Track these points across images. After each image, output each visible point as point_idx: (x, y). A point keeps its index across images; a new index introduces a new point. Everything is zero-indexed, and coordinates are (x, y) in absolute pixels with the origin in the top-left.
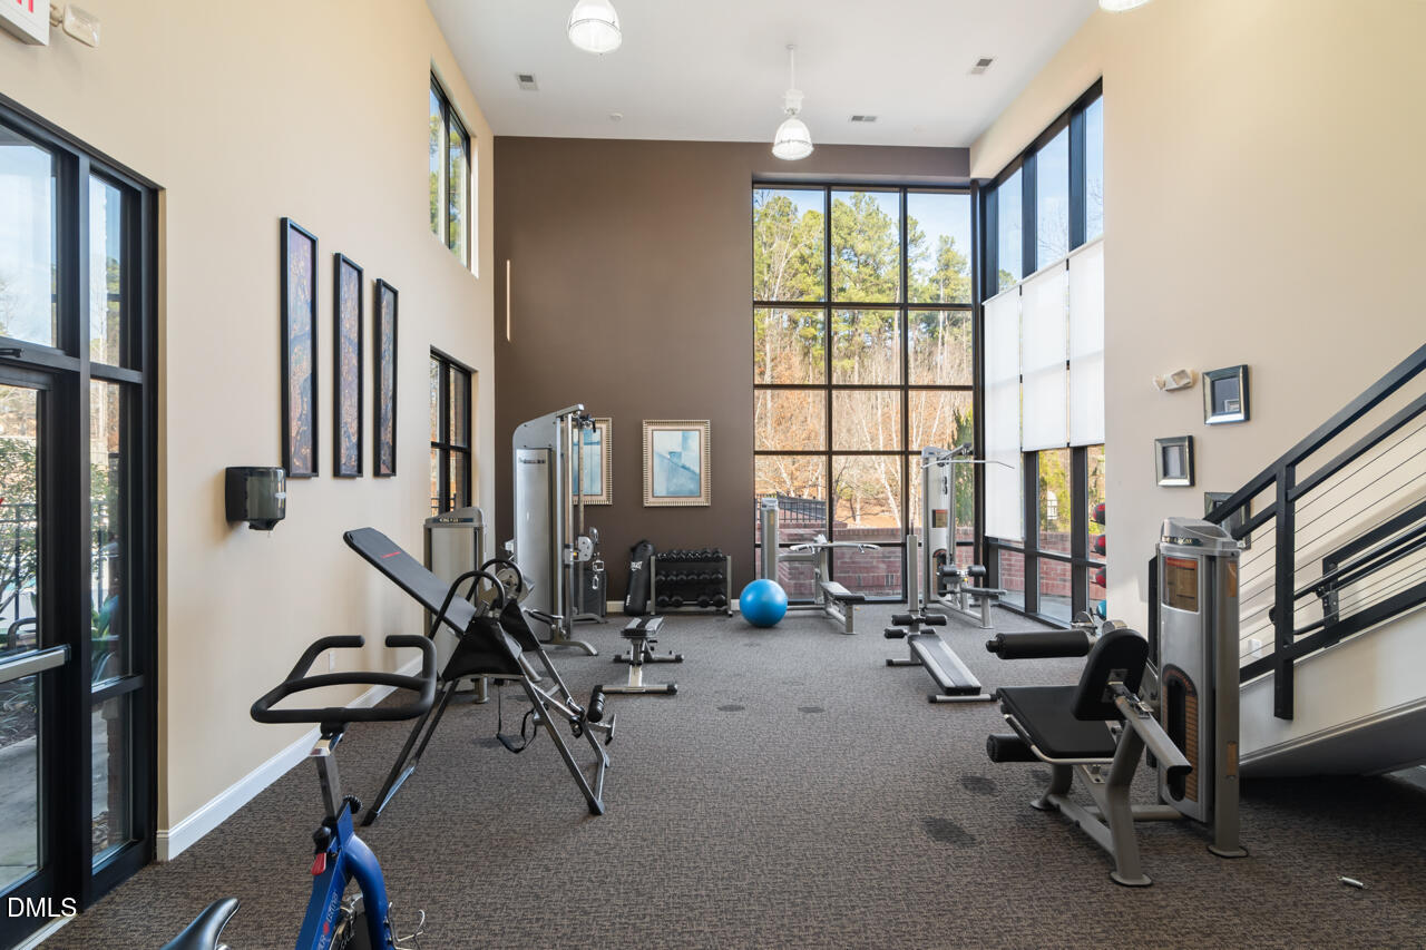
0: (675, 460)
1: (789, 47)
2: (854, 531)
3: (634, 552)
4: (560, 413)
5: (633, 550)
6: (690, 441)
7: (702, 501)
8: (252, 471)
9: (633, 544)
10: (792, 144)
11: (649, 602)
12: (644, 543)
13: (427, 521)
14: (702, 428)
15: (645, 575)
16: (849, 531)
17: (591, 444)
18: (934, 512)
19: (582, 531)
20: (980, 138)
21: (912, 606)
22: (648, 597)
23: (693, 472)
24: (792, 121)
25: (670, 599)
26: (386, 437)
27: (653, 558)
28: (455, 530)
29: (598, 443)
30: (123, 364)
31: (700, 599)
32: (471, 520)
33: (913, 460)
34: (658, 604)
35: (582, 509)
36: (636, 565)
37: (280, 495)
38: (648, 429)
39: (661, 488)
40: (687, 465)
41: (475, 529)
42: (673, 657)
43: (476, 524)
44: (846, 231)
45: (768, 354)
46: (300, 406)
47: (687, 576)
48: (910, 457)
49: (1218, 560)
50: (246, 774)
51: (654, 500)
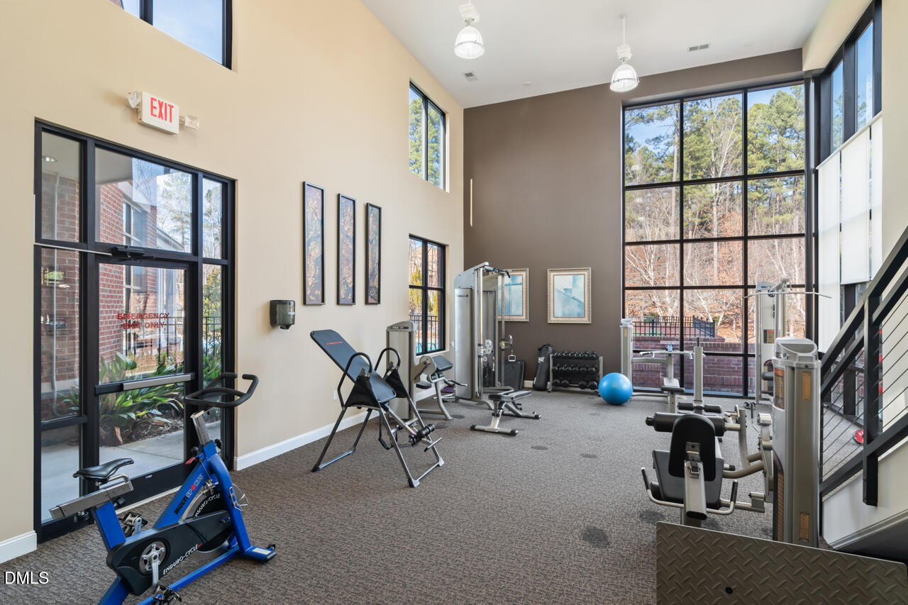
0: (568, 294)
1: (621, 17)
2: (731, 344)
3: (541, 351)
4: (476, 267)
5: (540, 350)
6: (577, 282)
7: (586, 320)
8: (280, 302)
9: (540, 347)
10: (624, 81)
11: (549, 383)
12: (546, 346)
13: (388, 328)
14: (586, 273)
15: (546, 366)
16: (727, 344)
17: (516, 285)
18: (765, 332)
19: (503, 337)
20: (807, 39)
21: (696, 397)
22: (548, 380)
23: (579, 301)
24: (624, 66)
25: (561, 382)
26: (373, 283)
27: (551, 355)
28: (402, 333)
29: (520, 284)
30: (222, 258)
31: (580, 383)
32: (407, 328)
33: (750, 291)
34: (554, 384)
35: (503, 323)
36: (541, 359)
37: (291, 313)
38: (551, 275)
39: (559, 312)
40: (576, 297)
41: (410, 333)
42: (533, 415)
43: (410, 330)
44: (786, 114)
45: (715, 216)
46: (313, 271)
47: (572, 368)
48: (749, 290)
49: (796, 370)
50: (281, 441)
51: (554, 319)
